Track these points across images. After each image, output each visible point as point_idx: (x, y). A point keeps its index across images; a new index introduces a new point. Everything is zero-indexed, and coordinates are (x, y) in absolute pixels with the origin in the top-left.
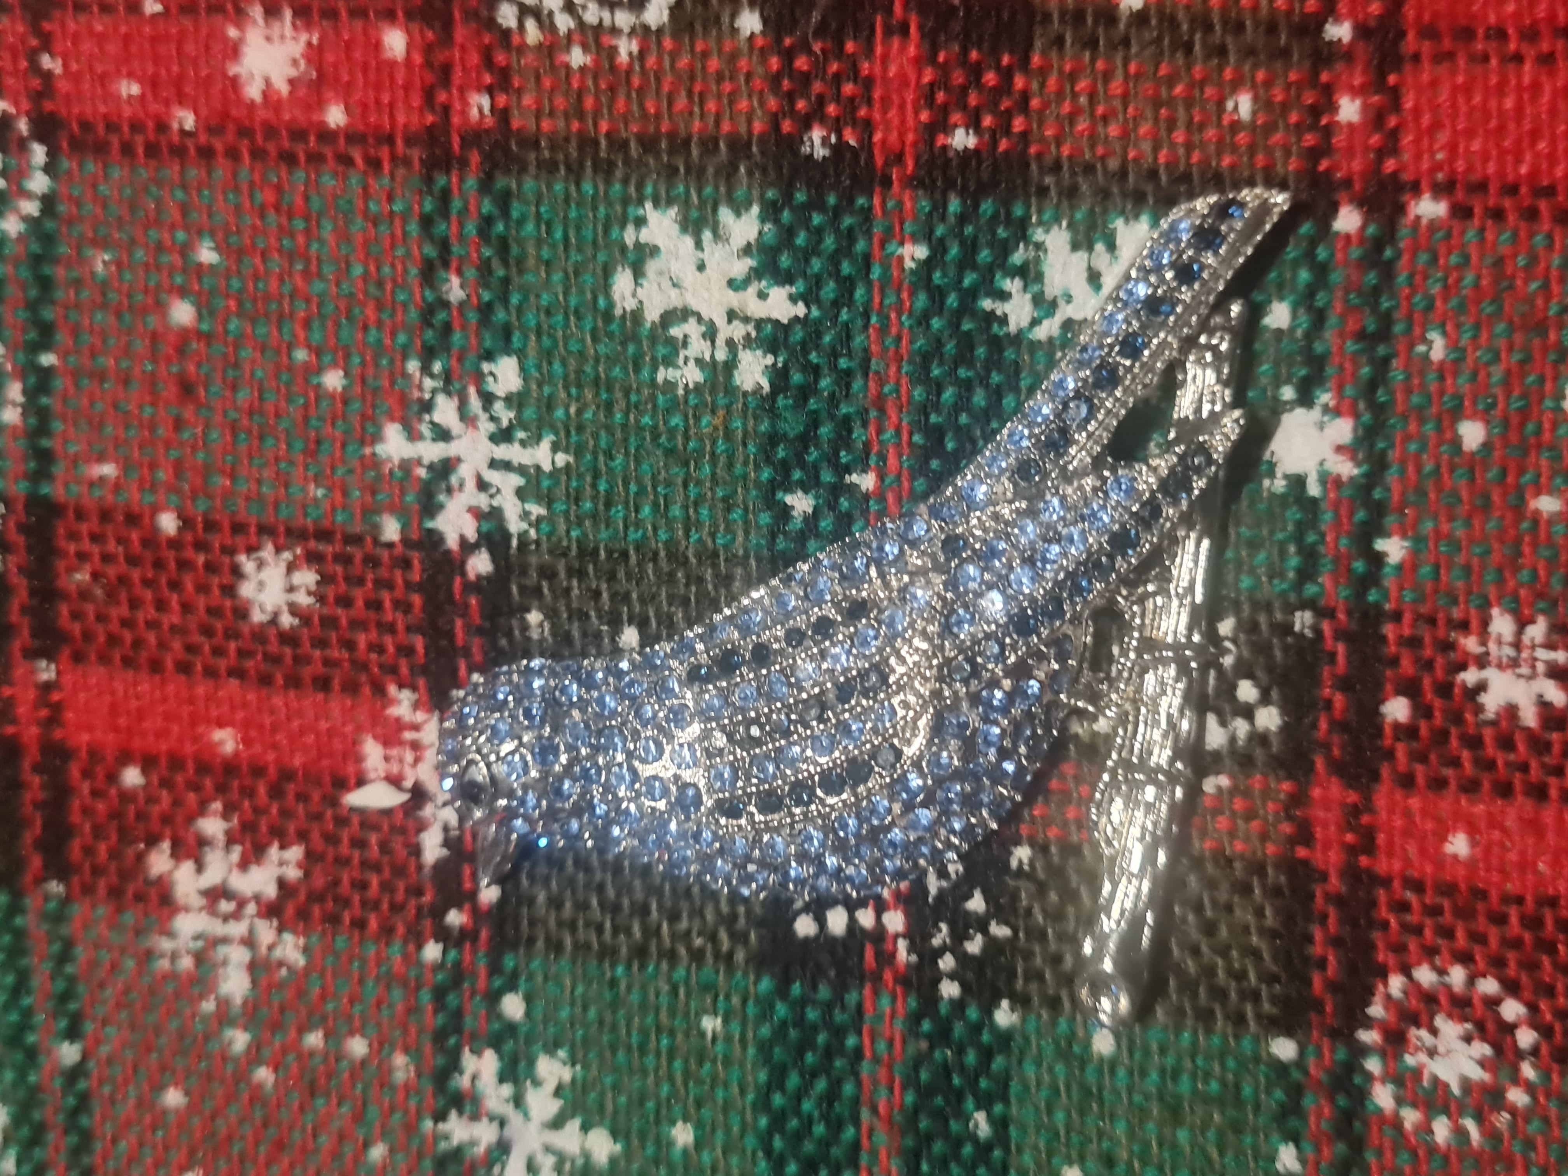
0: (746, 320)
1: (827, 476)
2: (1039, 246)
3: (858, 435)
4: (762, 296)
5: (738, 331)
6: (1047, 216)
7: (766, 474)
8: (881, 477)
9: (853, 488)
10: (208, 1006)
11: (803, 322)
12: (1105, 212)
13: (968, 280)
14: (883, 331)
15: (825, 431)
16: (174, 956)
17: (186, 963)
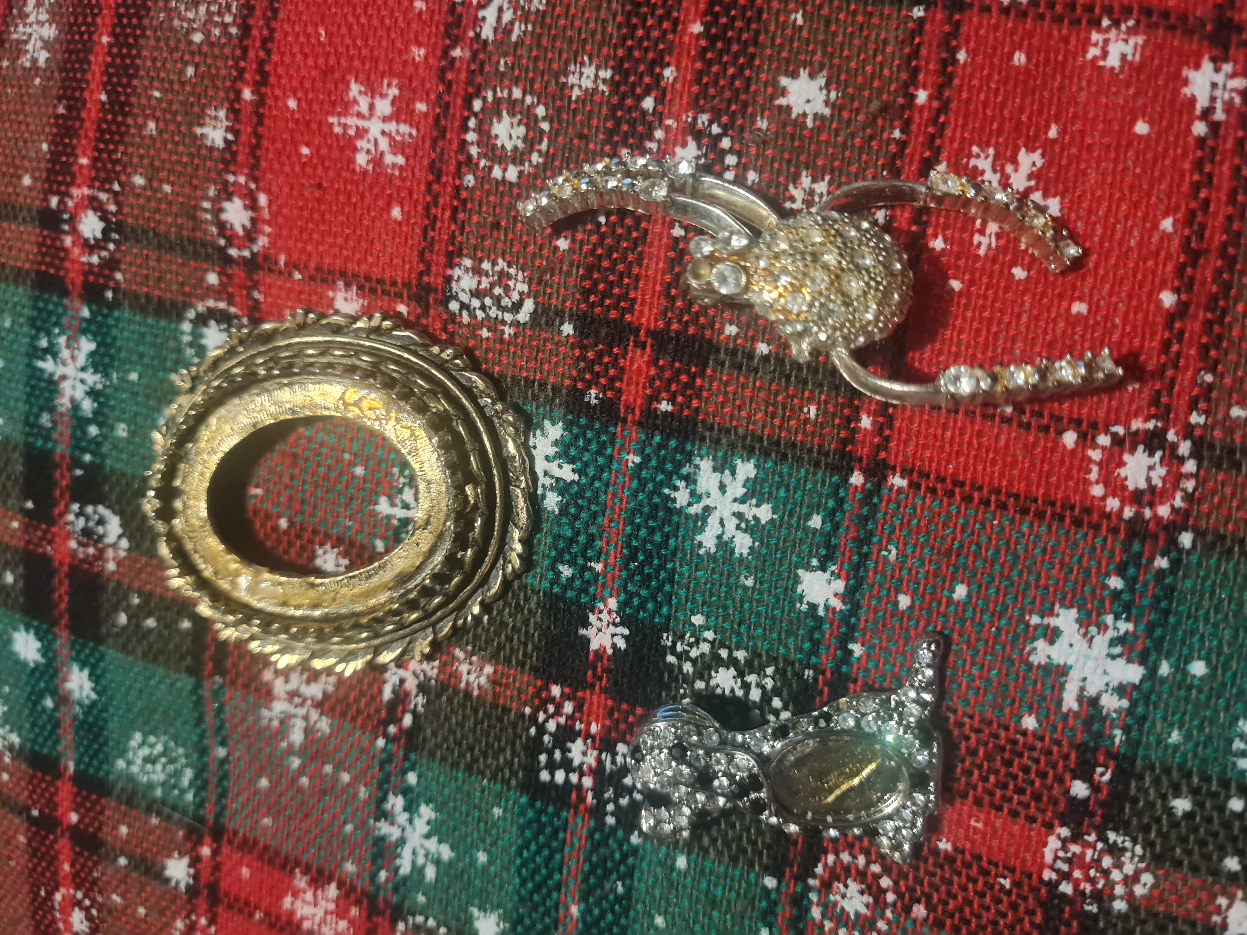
0: (552, 477)
1: (580, 561)
2: (697, 467)
3: (598, 544)
4: (560, 467)
5: (548, 481)
6: (703, 452)
7: (553, 553)
8: (605, 567)
9: (591, 569)
10: (284, 745)
11: (578, 483)
12: (733, 454)
13: (660, 477)
14: (614, 495)
15: (582, 539)
16: (270, 720)
17: (275, 723)
